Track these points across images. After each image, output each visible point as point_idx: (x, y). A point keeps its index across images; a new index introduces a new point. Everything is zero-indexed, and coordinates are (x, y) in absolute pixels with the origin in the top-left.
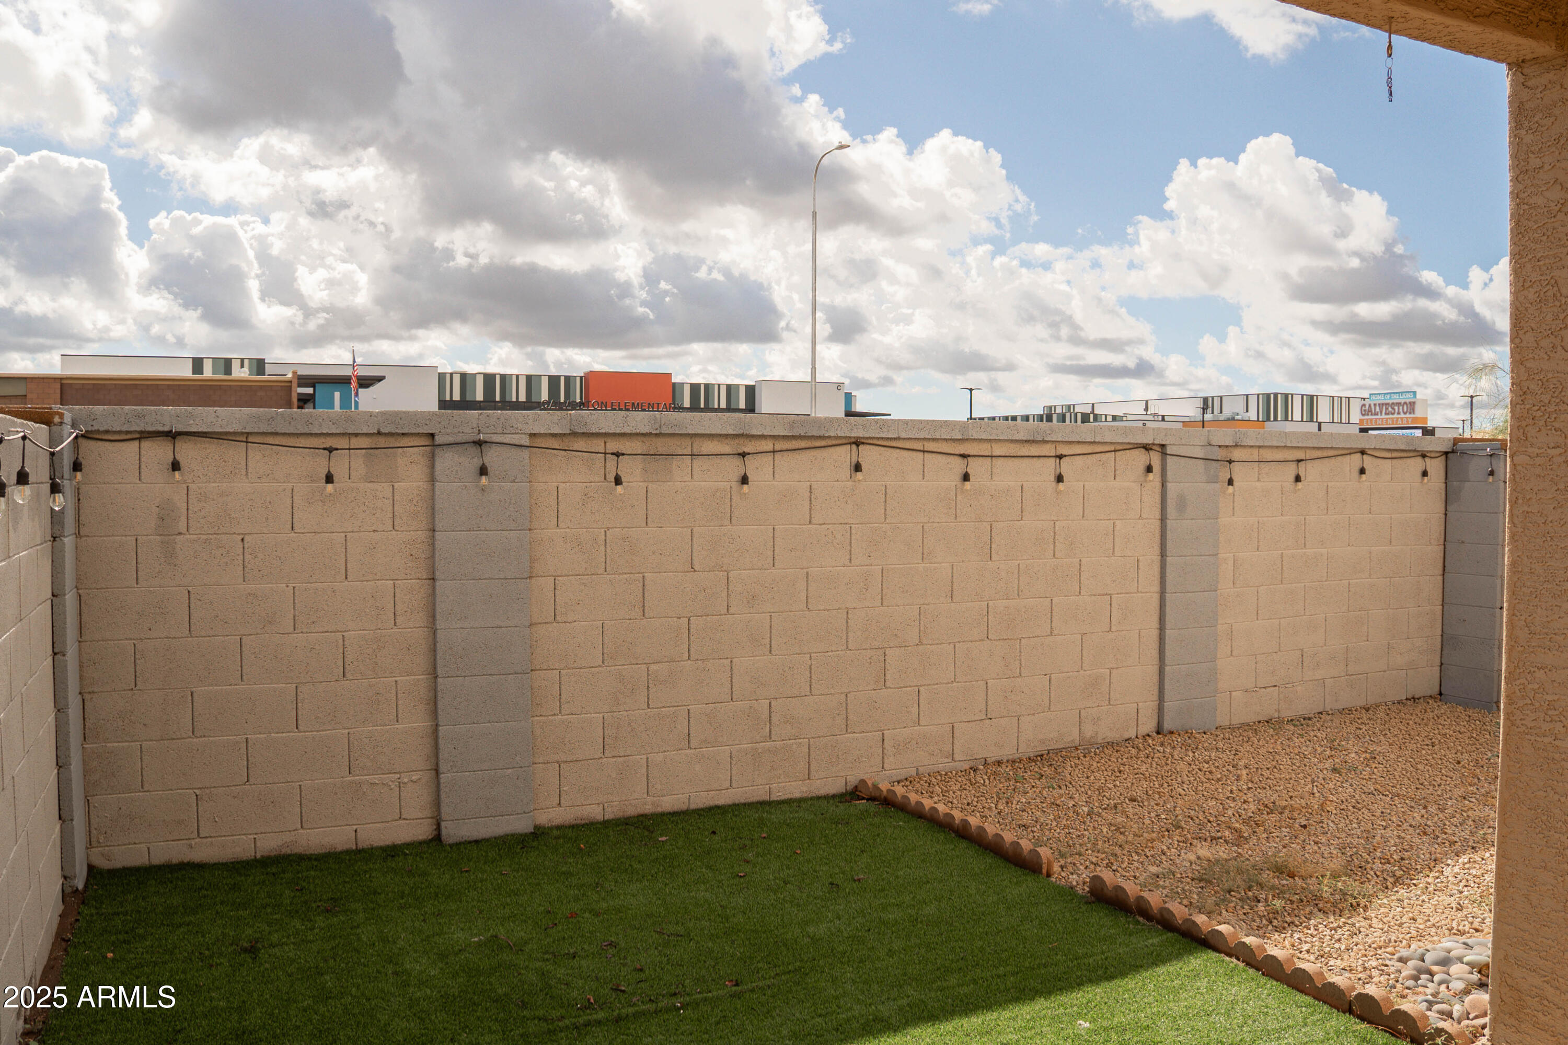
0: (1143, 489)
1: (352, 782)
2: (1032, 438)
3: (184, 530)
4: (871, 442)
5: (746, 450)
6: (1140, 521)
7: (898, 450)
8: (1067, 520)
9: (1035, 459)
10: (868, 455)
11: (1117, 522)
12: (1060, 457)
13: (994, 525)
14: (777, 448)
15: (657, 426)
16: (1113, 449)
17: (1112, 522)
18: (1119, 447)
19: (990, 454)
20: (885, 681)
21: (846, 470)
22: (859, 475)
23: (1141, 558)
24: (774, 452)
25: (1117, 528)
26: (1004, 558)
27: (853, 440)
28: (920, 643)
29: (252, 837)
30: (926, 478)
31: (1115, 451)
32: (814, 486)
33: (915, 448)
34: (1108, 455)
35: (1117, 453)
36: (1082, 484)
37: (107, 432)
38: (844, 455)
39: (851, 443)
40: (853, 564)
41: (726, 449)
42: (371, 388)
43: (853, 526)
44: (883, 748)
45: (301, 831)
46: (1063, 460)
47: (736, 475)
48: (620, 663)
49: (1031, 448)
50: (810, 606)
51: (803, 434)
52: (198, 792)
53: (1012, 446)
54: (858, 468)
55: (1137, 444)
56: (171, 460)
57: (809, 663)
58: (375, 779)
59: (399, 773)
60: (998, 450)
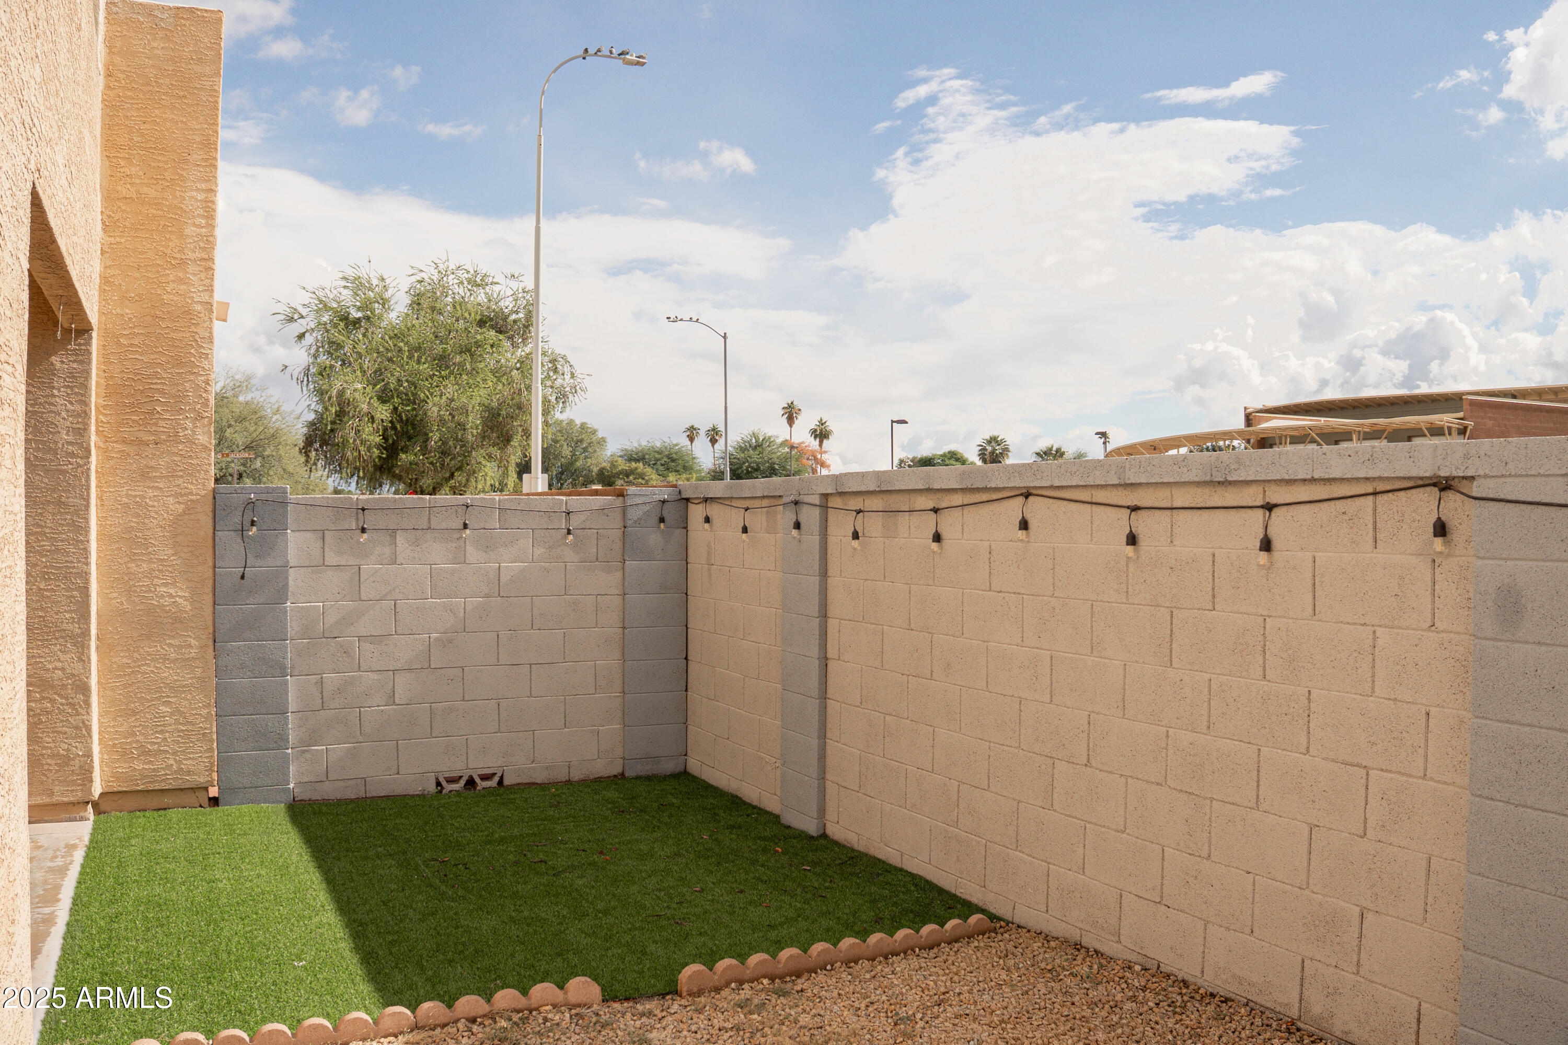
0: (1437, 571)
2: (1208, 478)
3: (713, 562)
4: (1039, 492)
5: (939, 505)
6: (1432, 635)
7: (1065, 503)
8: (1283, 617)
9: (1232, 512)
10: (1037, 509)
11: (1380, 631)
12: (1269, 507)
13: (1175, 612)
14: (966, 501)
16: (1371, 490)
17: (1370, 629)
18: (1381, 487)
19: (1169, 505)
21: (1013, 528)
23: (1433, 711)
24: (962, 505)
25: (1380, 642)
26: (1189, 667)
27: (1024, 491)
30: (1094, 540)
31: (1375, 494)
32: (993, 546)
33: (1083, 499)
34: (1359, 502)
35: (1379, 498)
36: (1309, 555)
38: (1014, 509)
43: (1025, 596)
46: (1276, 512)
48: (870, 707)
49: (1226, 494)
51: (969, 486)
53: (1199, 491)
55: (1421, 478)
60: (1181, 498)
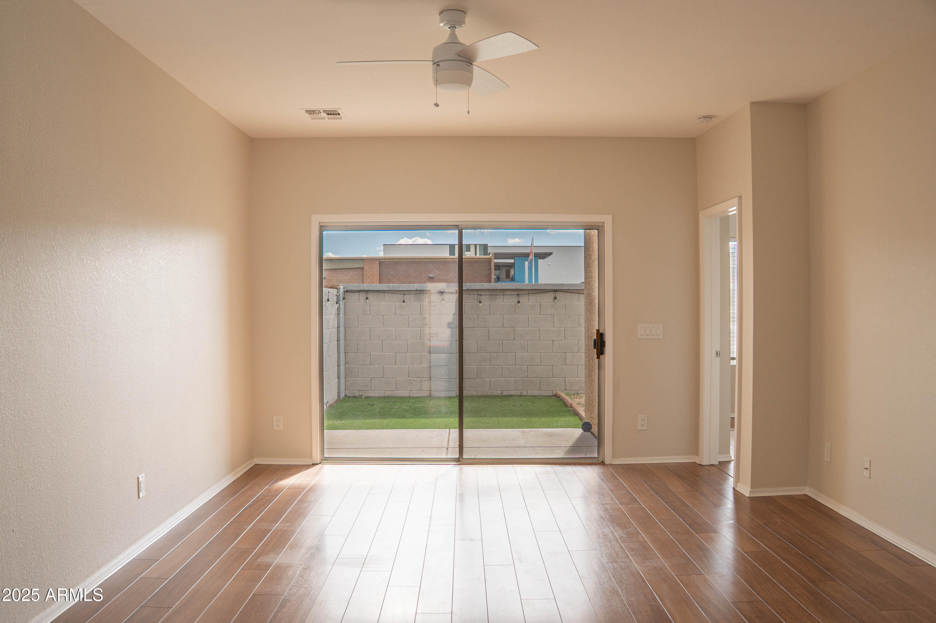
1: (409, 379)
3: (369, 314)
4: (559, 291)
5: (519, 293)
10: (559, 295)
14: (529, 293)
15: (492, 287)
20: (566, 363)
21: (552, 298)
22: (556, 300)
24: (528, 294)
28: (578, 352)
29: (384, 391)
32: (541, 303)
37: (351, 290)
38: (551, 295)
39: (554, 291)
40: (554, 327)
41: (514, 293)
42: (546, 259)
43: (554, 315)
44: (565, 383)
45: (396, 391)
47: (516, 301)
48: (482, 352)
50: (540, 339)
52: (371, 379)
54: (555, 298)
56: (366, 297)
57: (540, 355)
58: (415, 379)
59: (421, 378)
